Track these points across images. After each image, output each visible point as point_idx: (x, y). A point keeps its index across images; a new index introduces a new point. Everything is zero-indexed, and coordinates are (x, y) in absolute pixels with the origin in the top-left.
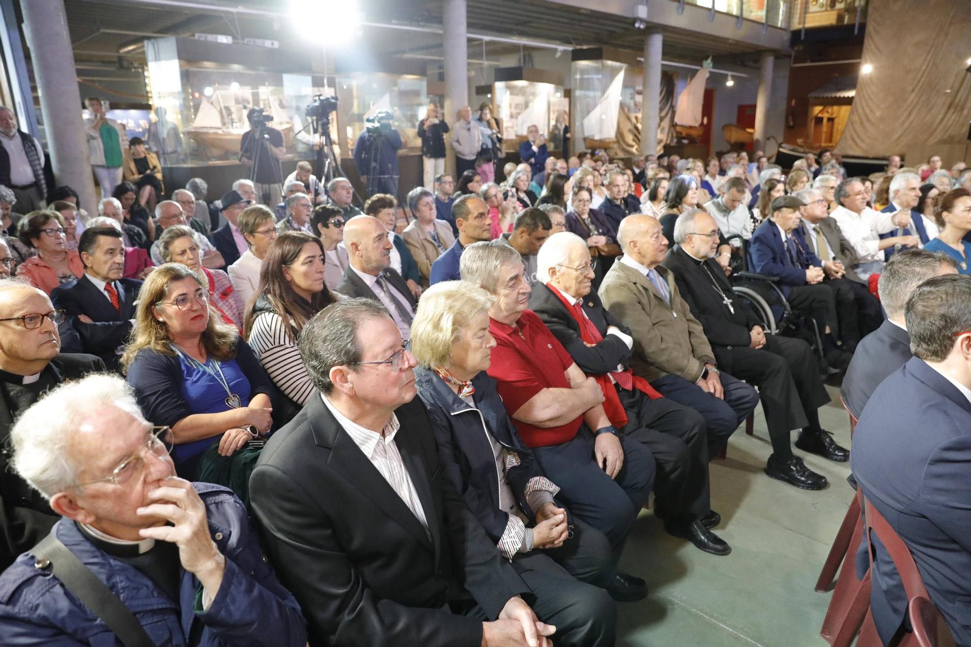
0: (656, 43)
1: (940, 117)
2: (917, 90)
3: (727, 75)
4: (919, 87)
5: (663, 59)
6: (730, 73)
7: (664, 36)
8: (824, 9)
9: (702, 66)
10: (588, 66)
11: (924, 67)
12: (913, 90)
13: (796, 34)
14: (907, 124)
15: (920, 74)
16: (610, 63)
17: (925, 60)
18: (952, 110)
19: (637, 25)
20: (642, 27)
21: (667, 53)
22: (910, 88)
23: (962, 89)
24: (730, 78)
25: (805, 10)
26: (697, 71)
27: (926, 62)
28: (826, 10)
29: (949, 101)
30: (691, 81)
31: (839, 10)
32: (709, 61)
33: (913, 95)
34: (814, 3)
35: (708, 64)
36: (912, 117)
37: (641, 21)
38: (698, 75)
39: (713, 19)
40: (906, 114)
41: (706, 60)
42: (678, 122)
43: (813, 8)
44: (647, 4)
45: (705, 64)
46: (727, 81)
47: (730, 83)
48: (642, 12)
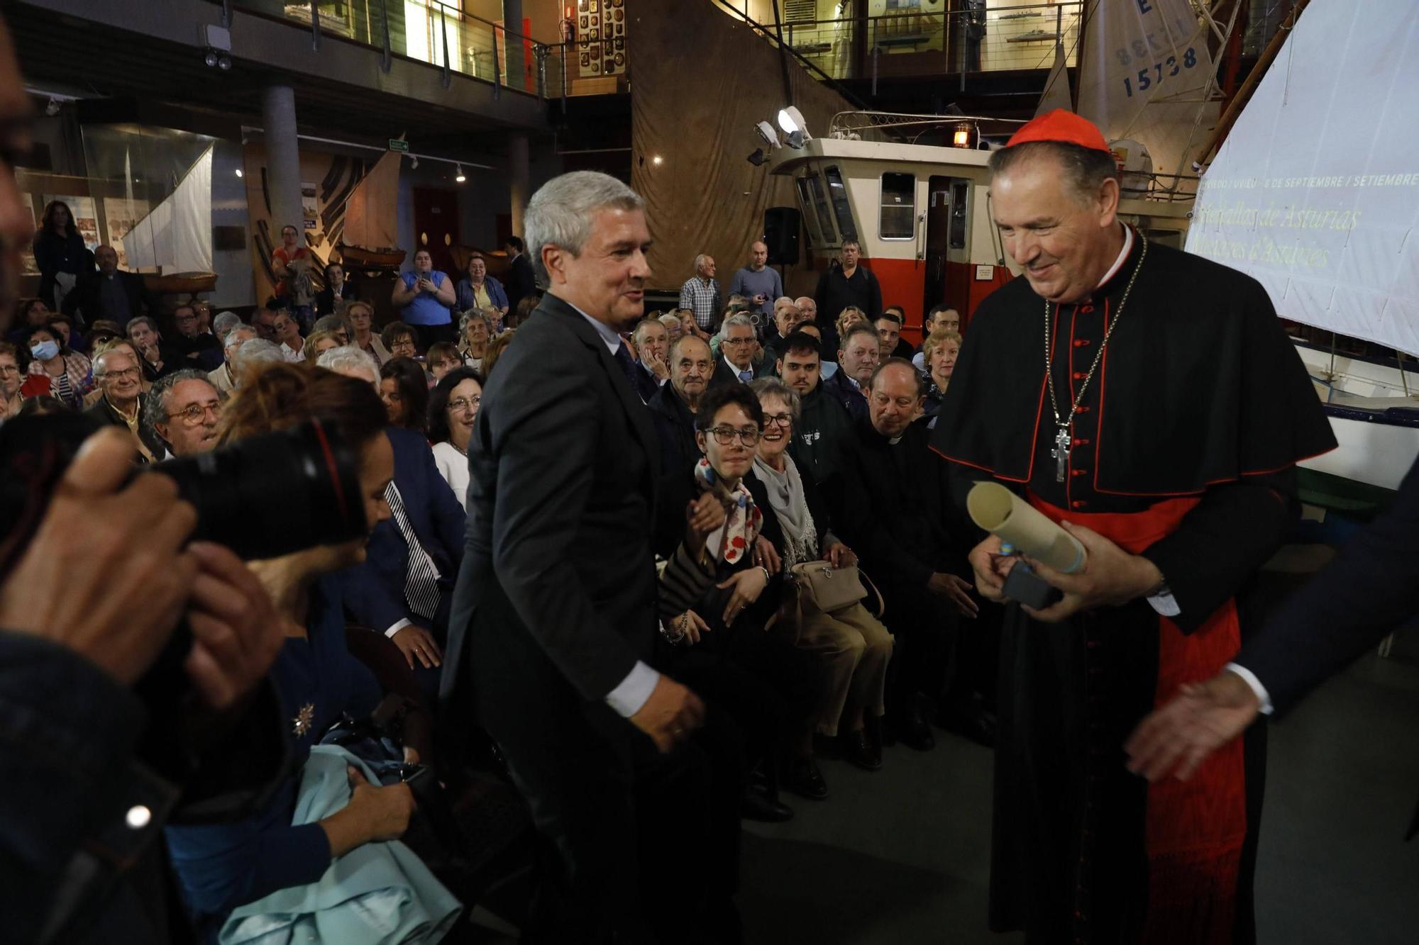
0: (284, 102)
1: (744, 231)
2: (709, 190)
3: (455, 167)
4: (711, 186)
5: (300, 131)
6: (458, 163)
7: (295, 91)
8: (599, 73)
9: (386, 145)
10: (131, 134)
11: (713, 157)
12: (705, 190)
13: (554, 104)
14: (704, 240)
15: (710, 168)
16: (179, 132)
17: (713, 146)
18: (756, 222)
19: (210, 62)
20: (223, 66)
21: (308, 116)
22: (700, 188)
23: (764, 191)
24: (460, 171)
25: (575, 74)
26: (383, 153)
27: (716, 149)
28: (602, 75)
29: (750, 208)
30: (367, 171)
31: (619, 76)
32: (402, 140)
33: (706, 197)
34: (586, 64)
35: (400, 145)
36: (709, 231)
37: (220, 54)
38: (383, 160)
39: (389, 66)
40: (701, 226)
41: (397, 136)
42: (347, 242)
43: (585, 71)
44: (229, 26)
45: (393, 144)
46: (458, 175)
47: (461, 179)
48: (219, 38)
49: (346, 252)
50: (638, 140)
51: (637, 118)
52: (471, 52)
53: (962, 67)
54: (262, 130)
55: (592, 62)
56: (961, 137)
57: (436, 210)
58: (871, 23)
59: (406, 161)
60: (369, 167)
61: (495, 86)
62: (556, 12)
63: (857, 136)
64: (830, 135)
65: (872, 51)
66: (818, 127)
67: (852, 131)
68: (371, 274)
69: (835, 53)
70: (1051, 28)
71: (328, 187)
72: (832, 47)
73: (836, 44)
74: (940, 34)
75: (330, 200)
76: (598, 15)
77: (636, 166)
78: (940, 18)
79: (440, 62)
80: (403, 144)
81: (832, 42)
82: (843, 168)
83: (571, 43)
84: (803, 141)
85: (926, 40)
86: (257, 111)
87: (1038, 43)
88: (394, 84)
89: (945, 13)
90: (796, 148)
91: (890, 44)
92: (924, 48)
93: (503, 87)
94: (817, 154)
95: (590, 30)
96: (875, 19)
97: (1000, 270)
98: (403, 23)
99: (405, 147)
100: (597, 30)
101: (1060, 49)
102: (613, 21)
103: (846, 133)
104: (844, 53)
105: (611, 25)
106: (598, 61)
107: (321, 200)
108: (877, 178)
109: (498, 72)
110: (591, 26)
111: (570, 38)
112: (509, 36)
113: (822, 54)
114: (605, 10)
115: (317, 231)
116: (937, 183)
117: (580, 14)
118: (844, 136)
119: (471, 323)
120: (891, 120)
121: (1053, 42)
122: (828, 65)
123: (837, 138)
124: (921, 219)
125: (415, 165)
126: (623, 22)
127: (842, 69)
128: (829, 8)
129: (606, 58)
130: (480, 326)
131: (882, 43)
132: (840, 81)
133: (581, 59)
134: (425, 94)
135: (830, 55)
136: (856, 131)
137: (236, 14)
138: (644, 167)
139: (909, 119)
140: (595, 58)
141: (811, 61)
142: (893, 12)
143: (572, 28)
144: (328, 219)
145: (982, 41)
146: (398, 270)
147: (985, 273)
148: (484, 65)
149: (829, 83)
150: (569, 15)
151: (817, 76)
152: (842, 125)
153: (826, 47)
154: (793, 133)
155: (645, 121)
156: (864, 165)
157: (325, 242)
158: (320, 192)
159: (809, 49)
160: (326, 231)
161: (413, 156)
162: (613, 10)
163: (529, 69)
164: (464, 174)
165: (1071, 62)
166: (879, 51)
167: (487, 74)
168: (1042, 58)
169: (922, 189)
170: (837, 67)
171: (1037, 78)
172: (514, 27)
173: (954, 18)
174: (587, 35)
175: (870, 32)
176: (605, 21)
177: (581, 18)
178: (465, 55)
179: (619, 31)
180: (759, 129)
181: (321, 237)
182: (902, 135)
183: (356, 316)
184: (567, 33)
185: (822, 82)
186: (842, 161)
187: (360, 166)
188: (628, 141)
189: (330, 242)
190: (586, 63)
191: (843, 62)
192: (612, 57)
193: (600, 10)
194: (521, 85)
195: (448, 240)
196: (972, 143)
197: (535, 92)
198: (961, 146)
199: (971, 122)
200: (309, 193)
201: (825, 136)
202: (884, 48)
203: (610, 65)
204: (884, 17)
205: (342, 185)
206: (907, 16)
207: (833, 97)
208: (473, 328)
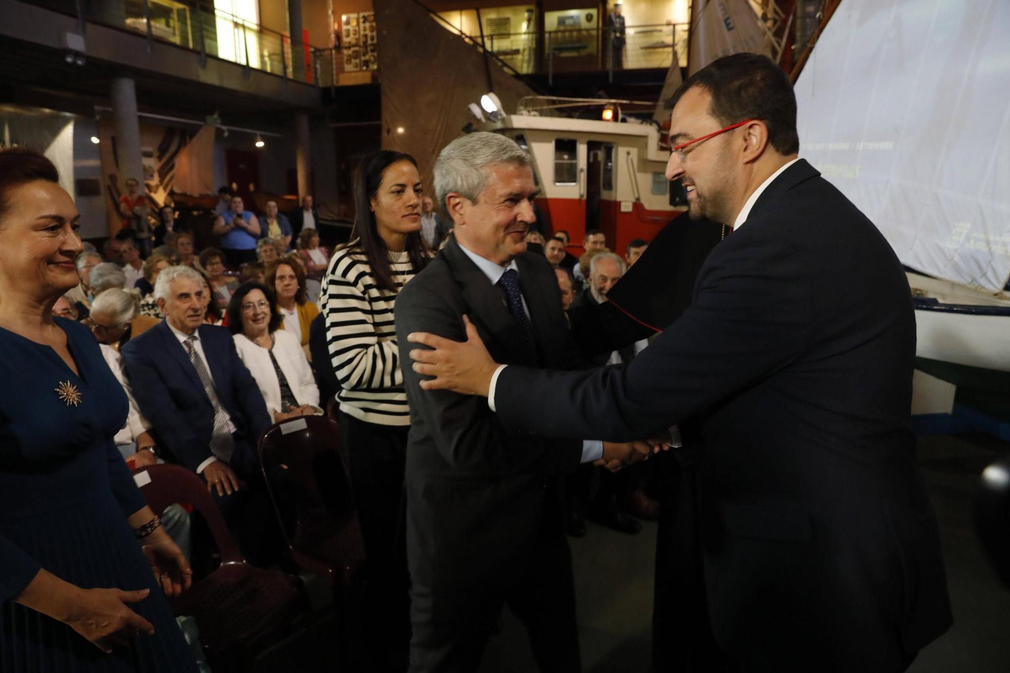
0: (126, 89)
3: (255, 135)
5: (140, 110)
6: (258, 133)
7: (135, 81)
8: (359, 69)
9: (204, 120)
10: (10, 113)
13: (326, 91)
16: (47, 111)
17: (438, 121)
19: (69, 60)
20: (80, 62)
21: (145, 99)
22: (430, 150)
24: (259, 138)
25: (341, 70)
26: (200, 127)
28: (361, 70)
31: (373, 71)
32: (216, 116)
35: (214, 121)
37: (77, 54)
38: (202, 131)
41: (212, 114)
42: (177, 190)
43: (348, 67)
44: (84, 33)
45: (209, 119)
46: (256, 141)
47: (260, 144)
48: (75, 42)
49: (176, 198)
50: (386, 116)
51: (384, 101)
52: (266, 53)
53: (610, 65)
54: (110, 109)
55: (353, 61)
56: (608, 114)
57: (242, 166)
58: (547, 36)
59: (219, 132)
60: (192, 135)
61: (283, 78)
62: (327, 25)
63: (536, 113)
64: (518, 112)
65: (549, 55)
66: (510, 107)
67: (533, 110)
68: (195, 213)
69: (523, 55)
70: (669, 40)
71: (162, 150)
72: (521, 51)
73: (524, 50)
74: (595, 43)
75: (164, 160)
76: (357, 28)
77: (384, 134)
78: (594, 33)
79: (244, 62)
80: (216, 120)
81: (521, 47)
82: (527, 136)
83: (339, 47)
84: (499, 117)
85: (585, 47)
86: (107, 95)
87: (661, 50)
88: (210, 77)
89: (598, 29)
90: (495, 122)
91: (561, 50)
92: (584, 53)
93: (290, 80)
94: (509, 126)
95: (351, 39)
96: (550, 33)
97: (637, 205)
98: (215, 34)
99: (219, 121)
100: (356, 39)
101: (675, 54)
102: (368, 33)
103: (529, 111)
104: (530, 55)
105: (366, 36)
106: (358, 61)
107: (157, 160)
108: (551, 142)
109: (285, 67)
110: (352, 36)
111: (337, 43)
112: (293, 43)
113: (515, 56)
114: (362, 25)
115: (155, 182)
116: (593, 146)
117: (344, 27)
118: (527, 113)
119: (264, 248)
120: (560, 102)
121: (670, 49)
122: (519, 64)
123: (522, 115)
124: (582, 170)
125: (226, 134)
126: (375, 34)
127: (528, 67)
128: (519, 25)
129: (363, 58)
130: (271, 250)
131: (556, 49)
132: (527, 76)
133: (345, 58)
134: (233, 83)
135: (519, 57)
136: (536, 111)
137: (89, 26)
138: (390, 136)
139: (572, 102)
140: (356, 58)
141: (505, 61)
142: (562, 28)
143: (338, 37)
144: (163, 173)
145: (624, 49)
146: (214, 209)
147: (626, 207)
148: (275, 63)
149: (518, 76)
150: (336, 27)
151: (510, 72)
152: (526, 105)
153: (517, 52)
154: (493, 112)
155: (390, 102)
156: (542, 134)
157: (161, 190)
158: (156, 154)
159: (505, 53)
160: (161, 182)
161: (224, 128)
162: (367, 25)
163: (309, 66)
164: (262, 140)
165: (683, 63)
166: (554, 55)
167: (278, 71)
168: (663, 60)
169: (582, 150)
170: (525, 65)
171: (660, 74)
172: (297, 37)
173: (604, 33)
174: (350, 43)
175: (547, 41)
176: (362, 32)
177: (346, 30)
178: (262, 56)
179: (372, 39)
180: (469, 109)
181: (157, 187)
182: (569, 113)
183: (183, 244)
184: (335, 41)
185: (513, 76)
186: (527, 132)
187: (186, 135)
188: (378, 116)
189: (165, 189)
190: (349, 61)
191: (529, 61)
192: (367, 57)
193: (358, 25)
194: (302, 78)
195: (252, 187)
196: (615, 118)
197: (313, 82)
198: (608, 121)
199: (614, 104)
200: (148, 155)
201: (515, 113)
202: (557, 53)
203: (366, 63)
204: (556, 32)
205: (173, 149)
206: (571, 31)
207: (520, 86)
208: (266, 251)
